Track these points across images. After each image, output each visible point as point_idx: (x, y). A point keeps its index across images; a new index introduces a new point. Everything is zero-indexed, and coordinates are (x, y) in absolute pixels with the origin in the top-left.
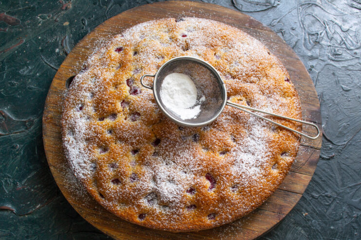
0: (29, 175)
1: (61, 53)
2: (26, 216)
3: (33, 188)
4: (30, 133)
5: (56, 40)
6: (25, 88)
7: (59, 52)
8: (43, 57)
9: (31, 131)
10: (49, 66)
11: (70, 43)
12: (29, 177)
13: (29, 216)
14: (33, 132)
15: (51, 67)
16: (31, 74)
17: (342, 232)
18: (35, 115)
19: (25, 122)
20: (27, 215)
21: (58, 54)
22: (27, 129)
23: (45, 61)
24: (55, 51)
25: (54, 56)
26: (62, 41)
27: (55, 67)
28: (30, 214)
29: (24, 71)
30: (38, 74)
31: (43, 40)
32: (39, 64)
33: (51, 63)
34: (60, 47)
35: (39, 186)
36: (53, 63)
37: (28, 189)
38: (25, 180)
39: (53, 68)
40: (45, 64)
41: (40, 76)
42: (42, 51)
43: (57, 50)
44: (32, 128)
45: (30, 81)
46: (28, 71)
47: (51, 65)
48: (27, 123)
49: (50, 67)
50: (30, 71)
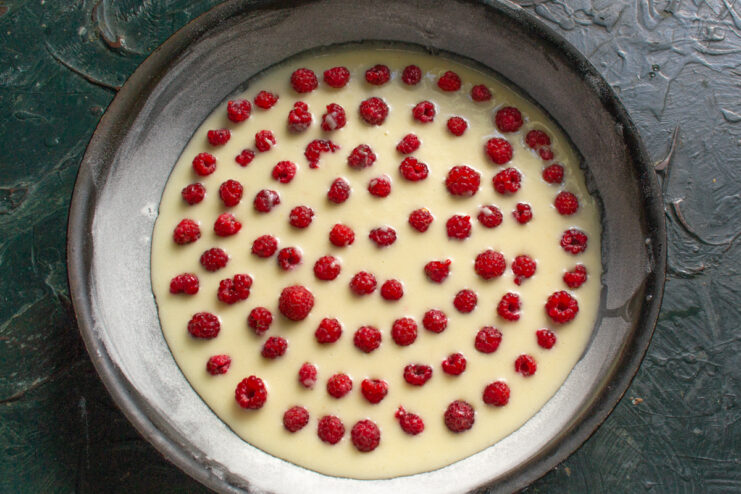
0: (16, 312)
1: (91, 37)
2: (9, 404)
3: (26, 342)
4: (19, 218)
5: (80, 7)
6: (10, 115)
7: (87, 34)
8: (50, 46)
9: (20, 213)
10: (62, 66)
11: (111, 14)
12: (16, 315)
13: (15, 403)
14: (25, 215)
15: (69, 68)
16: (22, 83)
17: (718, 442)
18: (31, 177)
19: (8, 192)
20: (11, 401)
21: (84, 38)
22: (12, 208)
23: (55, 54)
24: (76, 33)
25: (74, 43)
26: (93, 10)
27: (77, 69)
28: (17, 399)
29: (7, 78)
30: (38, 84)
31: (50, 8)
32: (42, 62)
33: (68, 59)
34: (89, 23)
35: (38, 336)
36: (73, 60)
37: (12, 343)
38: (7, 324)
39: (72, 70)
40: (54, 62)
41: (43, 88)
42: (48, 31)
43: (82, 31)
44: (23, 206)
45: (20, 99)
46: (16, 77)
47: (68, 64)
48: (13, 195)
49: (65, 69)
50: (21, 78)
